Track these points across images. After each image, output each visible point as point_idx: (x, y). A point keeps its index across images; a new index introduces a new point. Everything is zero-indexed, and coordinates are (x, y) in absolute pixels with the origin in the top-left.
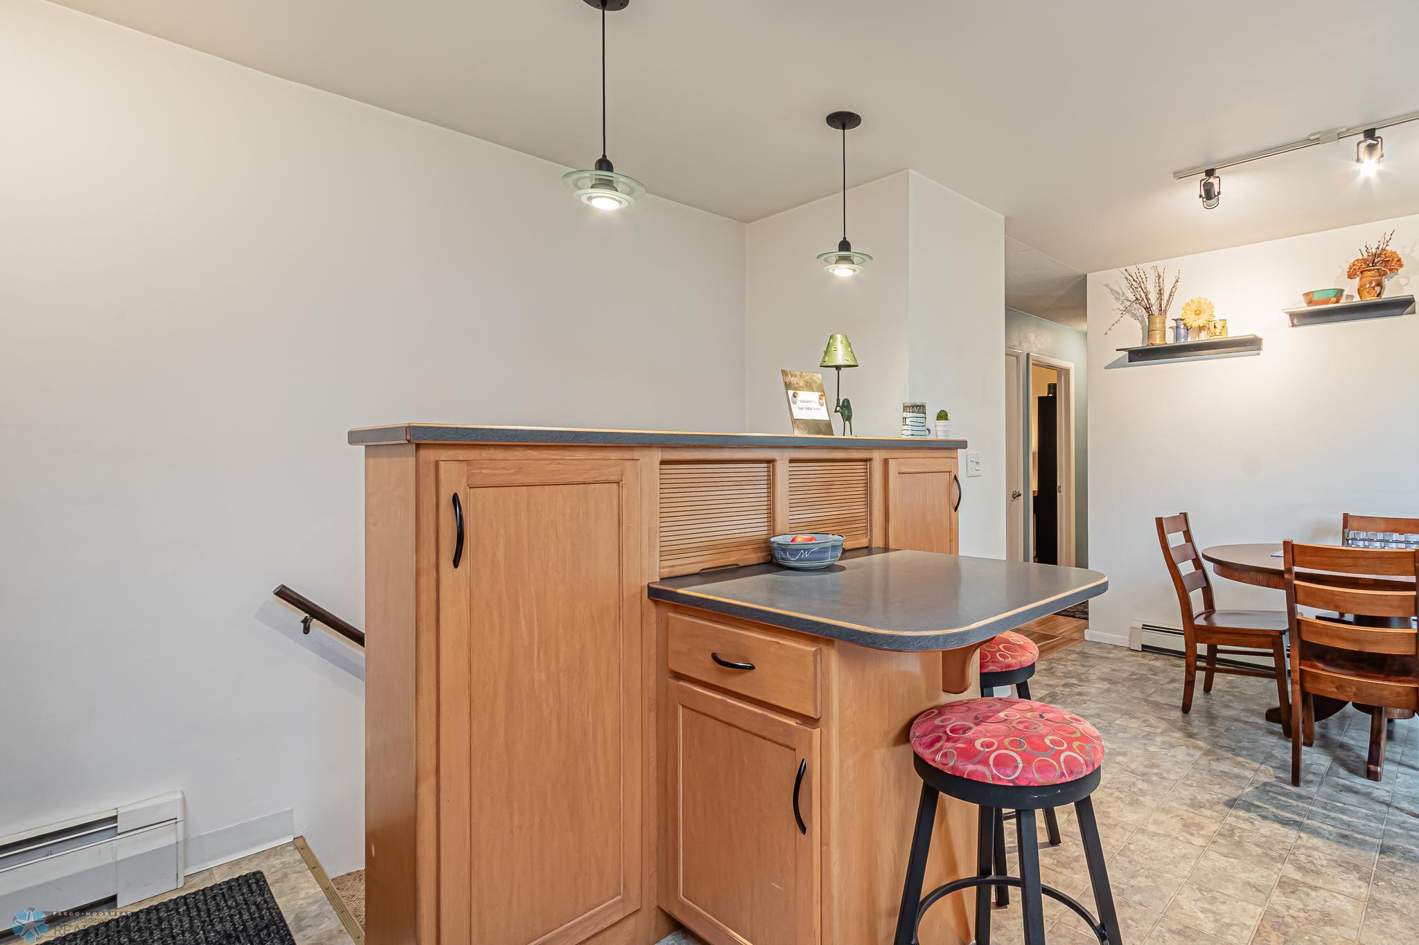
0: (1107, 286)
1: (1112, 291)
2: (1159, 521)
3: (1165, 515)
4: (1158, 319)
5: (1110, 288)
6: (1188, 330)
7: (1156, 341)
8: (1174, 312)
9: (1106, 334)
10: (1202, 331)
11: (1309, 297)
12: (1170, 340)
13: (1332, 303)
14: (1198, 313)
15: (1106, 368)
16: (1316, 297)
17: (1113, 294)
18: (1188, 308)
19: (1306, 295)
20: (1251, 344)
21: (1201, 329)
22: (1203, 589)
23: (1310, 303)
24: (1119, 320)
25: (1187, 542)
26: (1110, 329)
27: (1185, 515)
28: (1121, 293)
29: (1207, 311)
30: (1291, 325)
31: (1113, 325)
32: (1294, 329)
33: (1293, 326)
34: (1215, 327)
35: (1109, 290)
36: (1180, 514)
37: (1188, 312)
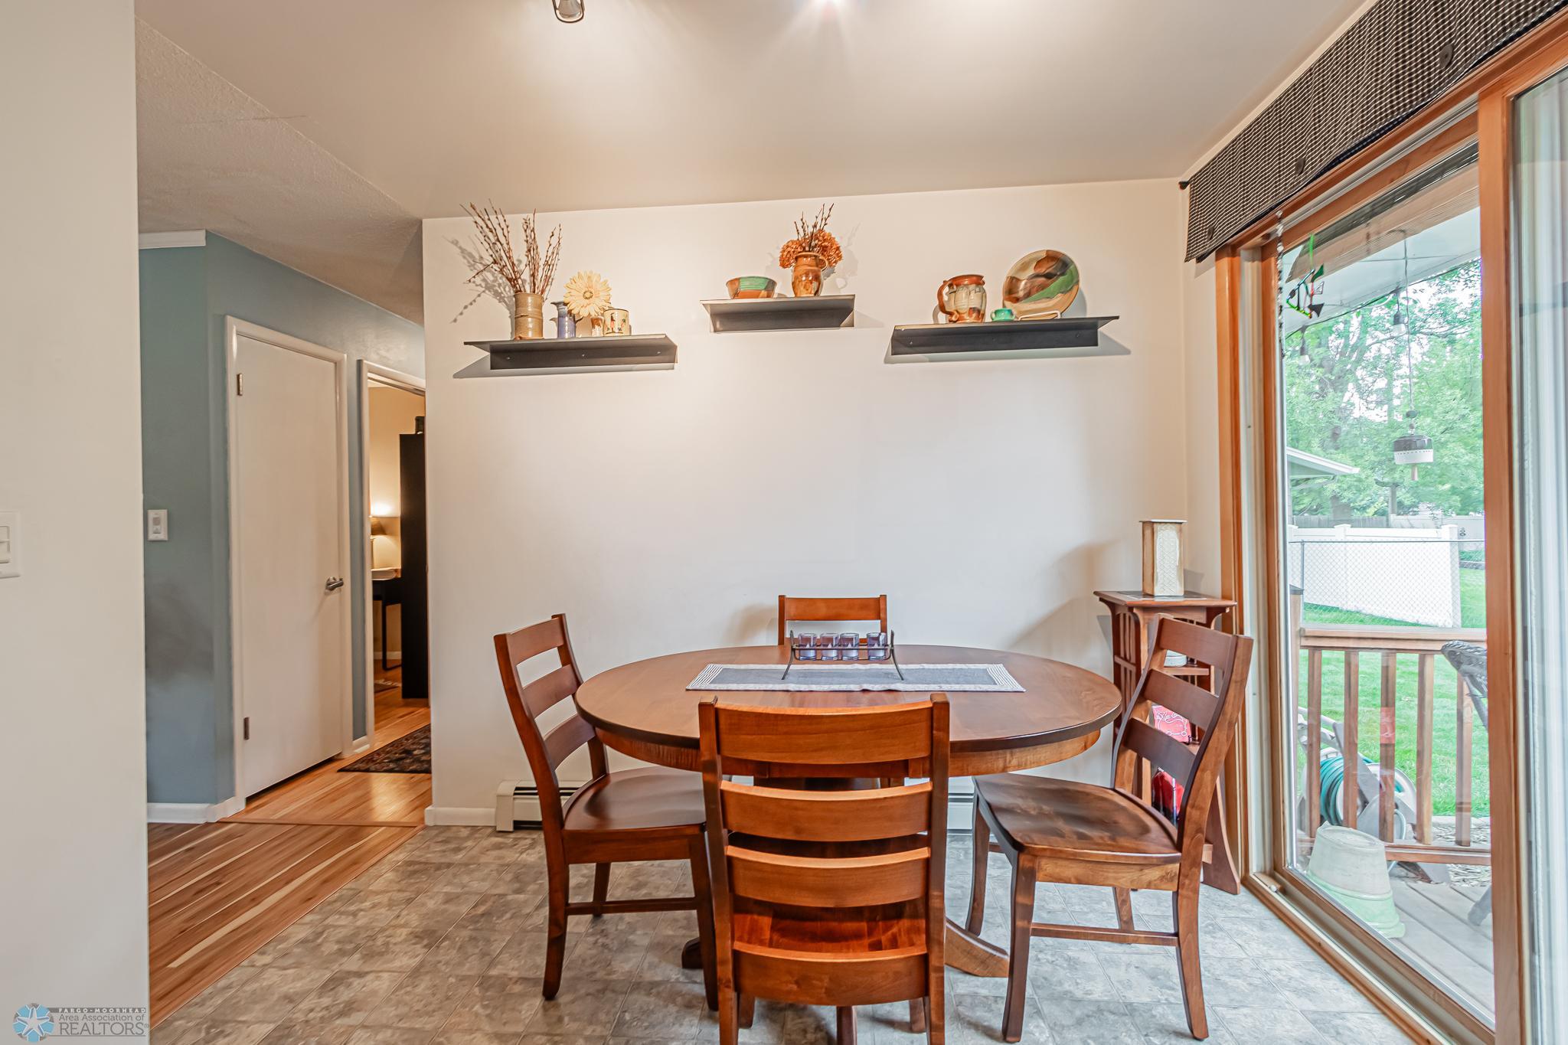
0: (455, 243)
1: (462, 252)
2: (501, 642)
3: (509, 629)
4: (530, 299)
5: (460, 248)
6: (575, 322)
7: (527, 333)
8: (554, 294)
9: (455, 321)
10: (596, 327)
11: (735, 287)
12: (550, 333)
13: (762, 297)
14: (588, 296)
15: (455, 376)
16: (744, 286)
17: (464, 257)
18: (574, 286)
19: (732, 282)
20: (658, 352)
21: (595, 322)
22: (589, 742)
23: (736, 295)
24: (475, 301)
25: (564, 665)
26: (461, 314)
27: (560, 619)
28: (477, 257)
29: (601, 294)
30: (712, 330)
31: (466, 307)
32: (716, 335)
33: (716, 331)
34: (612, 320)
35: (459, 251)
36: (553, 617)
37: (574, 293)
